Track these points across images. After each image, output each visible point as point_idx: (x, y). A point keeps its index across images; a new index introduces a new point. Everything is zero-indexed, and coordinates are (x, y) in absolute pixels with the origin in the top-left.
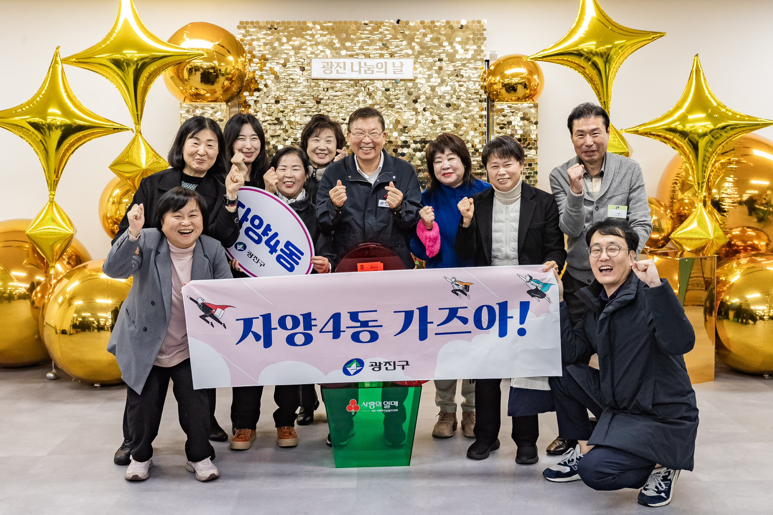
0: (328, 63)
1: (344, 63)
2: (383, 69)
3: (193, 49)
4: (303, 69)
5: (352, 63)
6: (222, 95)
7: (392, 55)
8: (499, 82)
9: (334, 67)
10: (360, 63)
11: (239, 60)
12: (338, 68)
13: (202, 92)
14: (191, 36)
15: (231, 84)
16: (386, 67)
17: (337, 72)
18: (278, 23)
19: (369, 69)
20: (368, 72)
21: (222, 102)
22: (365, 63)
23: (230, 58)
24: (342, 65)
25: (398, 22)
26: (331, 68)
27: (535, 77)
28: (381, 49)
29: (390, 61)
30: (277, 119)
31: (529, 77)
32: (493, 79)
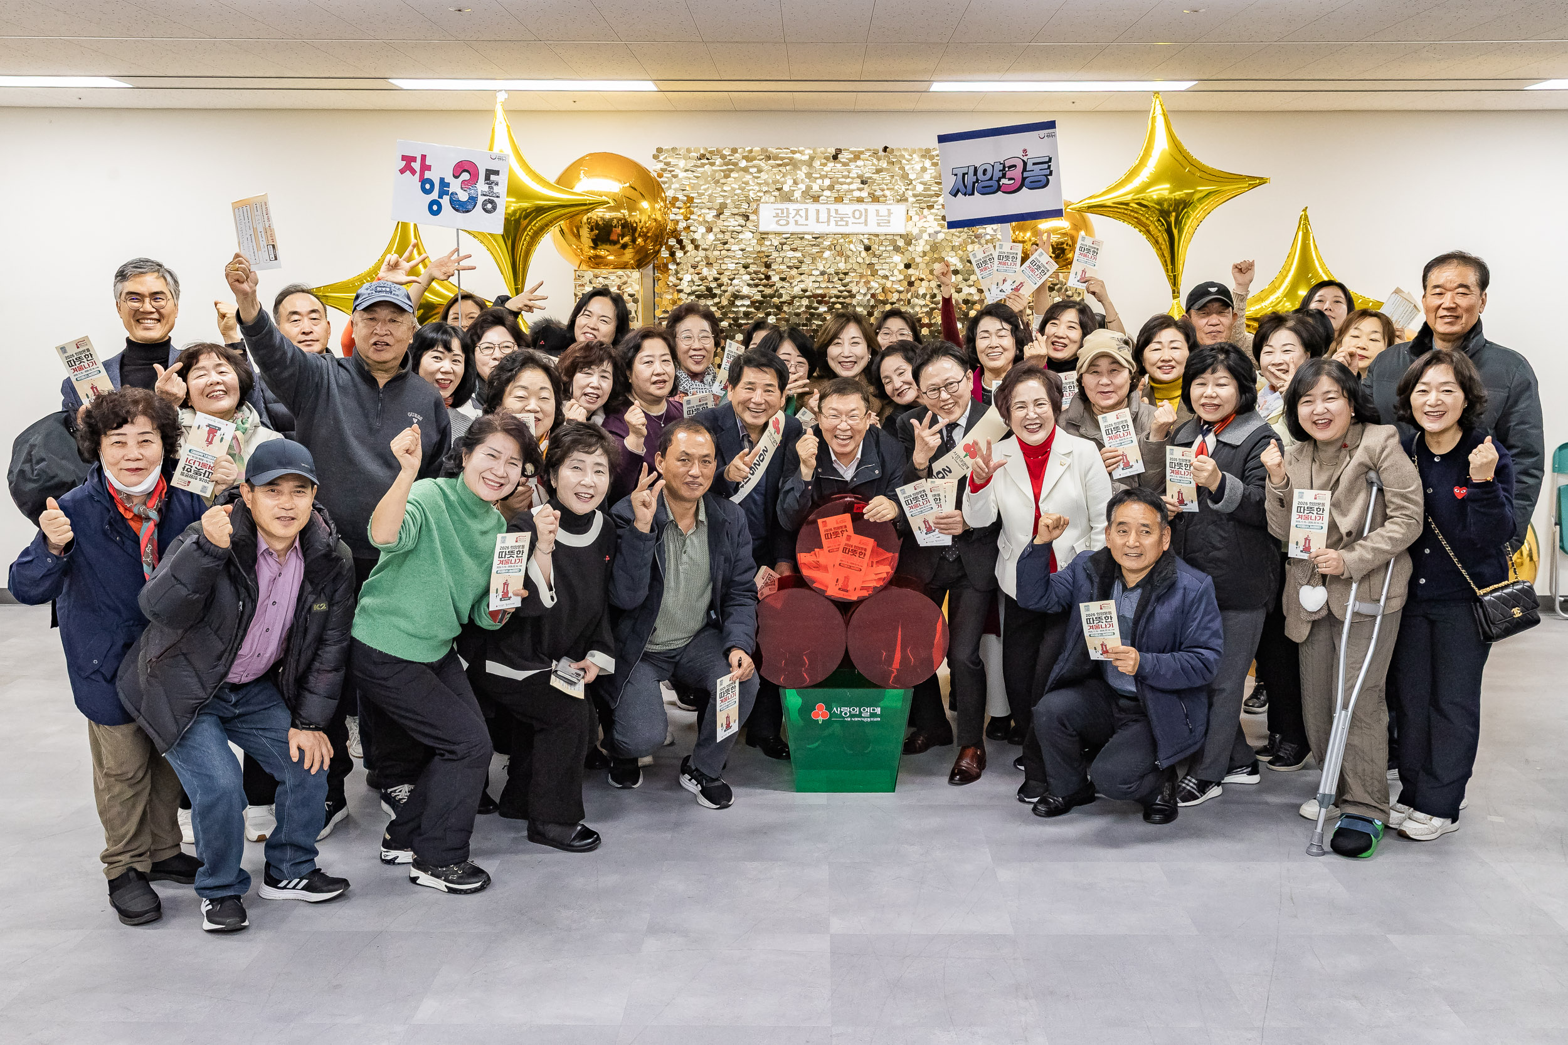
0: (782, 210)
1: (807, 210)
2: (862, 220)
3: (593, 193)
4: (747, 218)
5: (818, 211)
6: (632, 259)
7: (875, 199)
8: (1030, 240)
9: (791, 216)
10: (829, 210)
11: (657, 206)
12: (798, 218)
13: (602, 253)
14: (589, 174)
15: (645, 241)
16: (866, 216)
17: (796, 222)
18: (711, 152)
19: (842, 219)
20: (840, 223)
21: (633, 268)
22: (836, 210)
23: (645, 204)
24: (802, 213)
25: (885, 149)
26: (788, 216)
27: (1082, 233)
28: (860, 190)
29: (872, 208)
30: (709, 289)
31: (1073, 232)
32: (1021, 234)
